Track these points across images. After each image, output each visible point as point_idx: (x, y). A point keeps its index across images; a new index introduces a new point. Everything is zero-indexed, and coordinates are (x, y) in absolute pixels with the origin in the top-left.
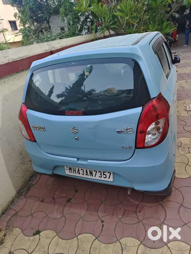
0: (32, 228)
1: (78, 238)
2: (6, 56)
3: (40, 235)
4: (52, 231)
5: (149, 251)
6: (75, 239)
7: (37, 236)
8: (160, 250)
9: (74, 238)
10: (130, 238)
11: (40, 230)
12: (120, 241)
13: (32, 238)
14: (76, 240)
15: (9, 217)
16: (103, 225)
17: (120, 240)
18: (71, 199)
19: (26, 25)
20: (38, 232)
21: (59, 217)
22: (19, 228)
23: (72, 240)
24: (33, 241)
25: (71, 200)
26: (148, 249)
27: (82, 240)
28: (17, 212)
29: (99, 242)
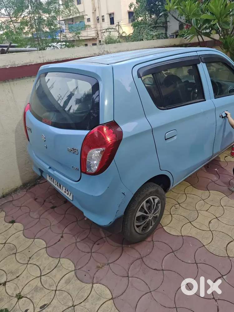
0: (13, 217)
1: (34, 240)
3: (13, 224)
4: (23, 226)
5: (75, 280)
6: (32, 240)
7: (11, 224)
8: (84, 285)
9: (32, 239)
10: (70, 261)
11: (16, 221)
12: (61, 259)
13: (7, 224)
14: (31, 241)
15: (6, 201)
16: (60, 240)
17: (61, 258)
18: (56, 207)
20: (13, 222)
21: (36, 217)
22: (5, 212)
23: (29, 239)
24: (6, 227)
25: (55, 209)
26: (76, 278)
27: (36, 243)
28: (13, 200)
29: (46, 251)
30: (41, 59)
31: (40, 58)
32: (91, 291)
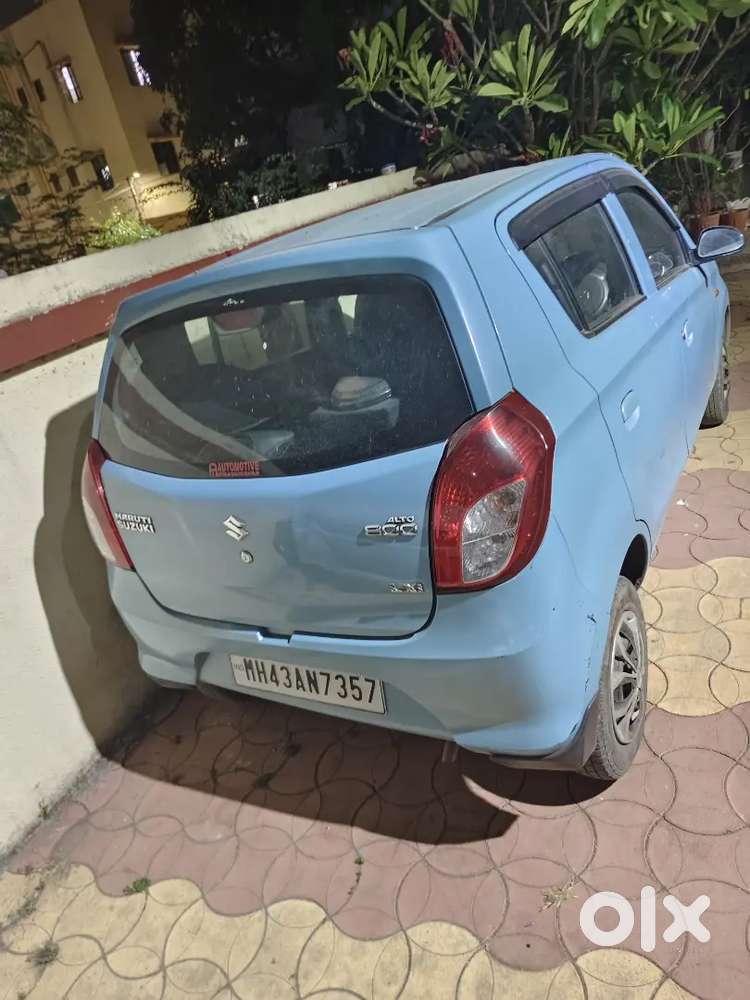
0: (128, 870)
1: (267, 914)
2: (60, 283)
3: (147, 893)
4: (188, 884)
5: (506, 977)
6: (259, 914)
7: (139, 897)
8: (546, 978)
9: (257, 910)
10: (445, 926)
11: (149, 878)
12: (409, 932)
13: (121, 902)
14: (259, 920)
15: (64, 829)
16: (359, 874)
17: (408, 928)
18: (270, 777)
19: (204, 151)
20: (142, 885)
21: (219, 836)
22: (88, 866)
23: (247, 917)
24: (124, 912)
25: (271, 784)
26: (504, 969)
27: (281, 920)
28: (90, 814)
29: (337, 931)
30: (61, 291)
31: (57, 288)
32: (584, 985)
